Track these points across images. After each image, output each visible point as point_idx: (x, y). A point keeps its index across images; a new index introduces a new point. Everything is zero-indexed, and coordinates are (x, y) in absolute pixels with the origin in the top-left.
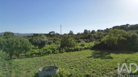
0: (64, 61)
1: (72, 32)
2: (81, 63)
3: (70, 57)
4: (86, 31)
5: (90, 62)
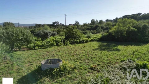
0: (68, 53)
1: (78, 22)
2: (86, 55)
3: (75, 50)
4: (93, 21)
5: (96, 54)
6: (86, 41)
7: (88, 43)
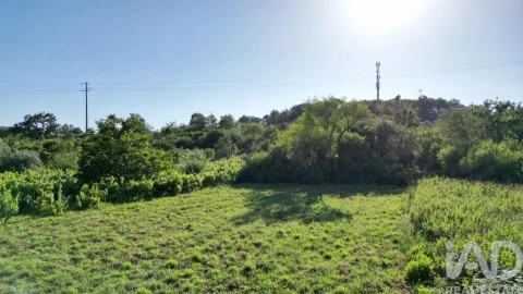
6: (185, 184)
7: (192, 194)
